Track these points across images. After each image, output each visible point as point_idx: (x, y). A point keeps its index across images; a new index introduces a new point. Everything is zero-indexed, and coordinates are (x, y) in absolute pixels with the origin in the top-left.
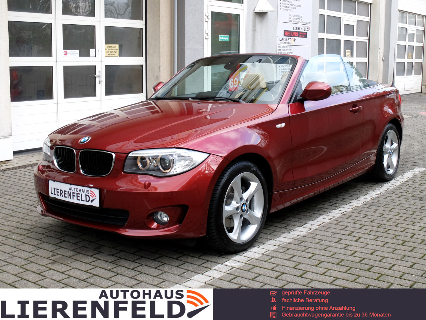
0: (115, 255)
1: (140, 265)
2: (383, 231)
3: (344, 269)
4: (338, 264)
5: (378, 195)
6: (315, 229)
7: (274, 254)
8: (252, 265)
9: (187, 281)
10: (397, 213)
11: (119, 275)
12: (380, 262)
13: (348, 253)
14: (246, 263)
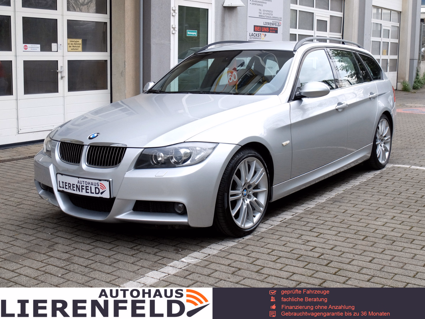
0: (68, 252)
1: (94, 262)
2: (345, 227)
3: (302, 264)
4: (296, 259)
5: (343, 192)
6: (276, 225)
7: (232, 250)
8: (209, 261)
9: (141, 278)
10: (361, 209)
11: (71, 272)
12: (339, 257)
13: (308, 248)
14: (203, 259)
